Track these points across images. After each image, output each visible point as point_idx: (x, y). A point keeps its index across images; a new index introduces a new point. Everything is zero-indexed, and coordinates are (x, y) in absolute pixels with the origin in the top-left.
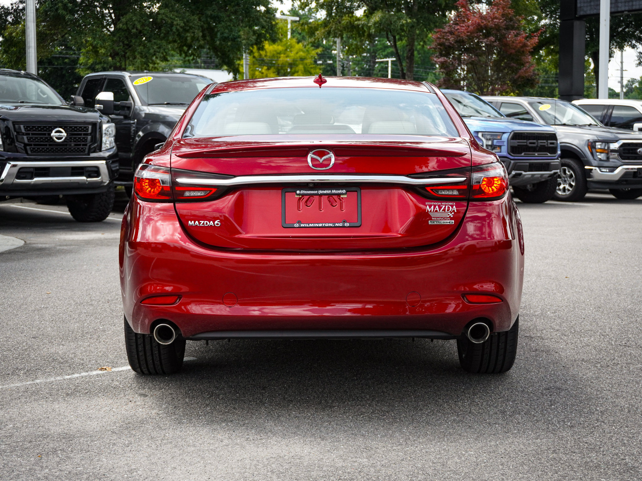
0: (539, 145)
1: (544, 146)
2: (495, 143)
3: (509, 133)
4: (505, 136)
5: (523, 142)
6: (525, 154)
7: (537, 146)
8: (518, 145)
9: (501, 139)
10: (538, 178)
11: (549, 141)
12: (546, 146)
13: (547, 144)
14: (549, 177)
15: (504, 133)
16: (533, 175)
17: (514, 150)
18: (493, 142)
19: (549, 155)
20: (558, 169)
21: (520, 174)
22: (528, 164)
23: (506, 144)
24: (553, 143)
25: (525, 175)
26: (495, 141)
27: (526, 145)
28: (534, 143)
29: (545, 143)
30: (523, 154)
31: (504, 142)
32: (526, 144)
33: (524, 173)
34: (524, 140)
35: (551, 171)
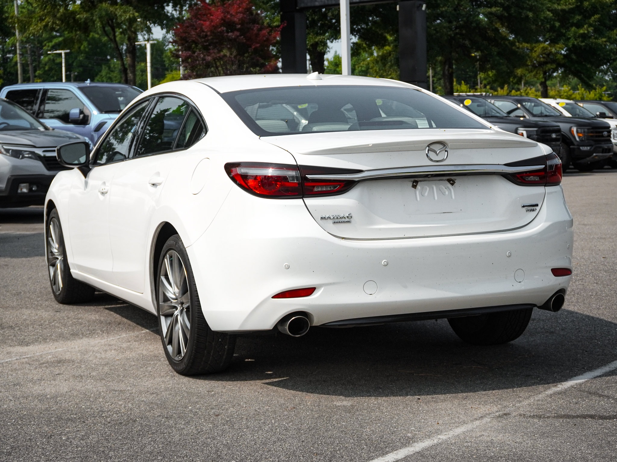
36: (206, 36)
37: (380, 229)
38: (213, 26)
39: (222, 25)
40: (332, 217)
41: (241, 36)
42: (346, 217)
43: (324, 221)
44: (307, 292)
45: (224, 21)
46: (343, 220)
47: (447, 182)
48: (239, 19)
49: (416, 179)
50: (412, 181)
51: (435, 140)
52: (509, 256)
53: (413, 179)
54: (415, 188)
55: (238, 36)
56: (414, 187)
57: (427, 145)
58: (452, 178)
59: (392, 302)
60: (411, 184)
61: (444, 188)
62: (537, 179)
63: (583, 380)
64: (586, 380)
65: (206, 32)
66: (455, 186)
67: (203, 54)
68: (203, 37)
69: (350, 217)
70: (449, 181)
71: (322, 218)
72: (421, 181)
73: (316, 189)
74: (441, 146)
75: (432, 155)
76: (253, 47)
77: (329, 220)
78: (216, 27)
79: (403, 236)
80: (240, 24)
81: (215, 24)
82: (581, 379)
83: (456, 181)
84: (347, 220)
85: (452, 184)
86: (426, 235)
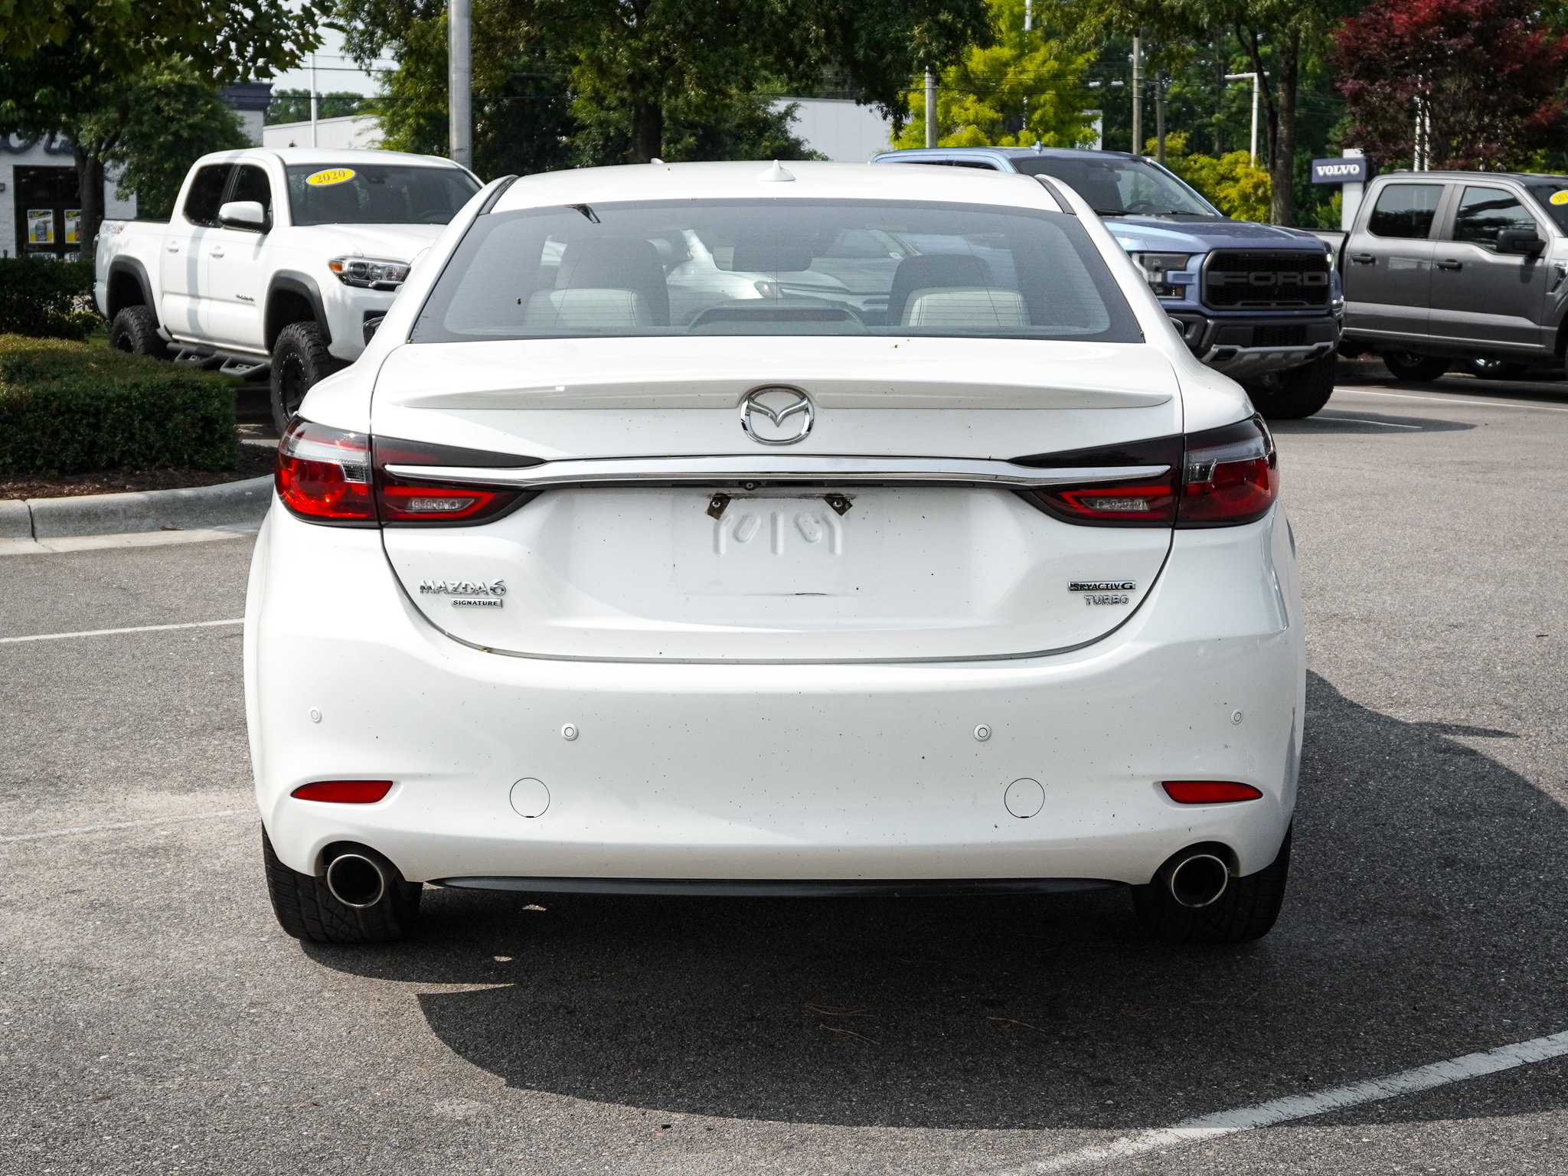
0: (1280, 283)
1: (1294, 284)
2: (1170, 280)
3: (1203, 256)
4: (1194, 264)
5: (1239, 277)
6: (1243, 305)
7: (1276, 284)
8: (1226, 283)
9: (1185, 269)
10: (1278, 360)
11: (1306, 275)
12: (1300, 284)
13: (1302, 280)
14: (1306, 358)
15: (1192, 254)
16: (1264, 355)
17: (1214, 295)
18: (1165, 277)
19: (1307, 306)
20: (1329, 341)
21: (1234, 352)
22: (1251, 328)
23: (1196, 280)
24: (1317, 279)
25: (1244, 354)
26: (1170, 273)
27: (1248, 284)
28: (1267, 279)
29: (1295, 277)
30: (1238, 305)
31: (1192, 275)
32: (1245, 280)
33: (1240, 349)
34: (1242, 270)
35: (1311, 344)
36: (1402, 44)
37: (586, 632)
38: (1417, 24)
39: (1439, 21)
40: (450, 588)
41: (1476, 45)
42: (489, 591)
43: (430, 595)
44: (370, 791)
45: (1444, 12)
46: (483, 598)
47: (824, 503)
48: (1477, 7)
49: (725, 491)
50: (709, 496)
51: (762, 381)
52: (986, 739)
53: (713, 491)
54: (718, 518)
55: (1470, 47)
56: (715, 512)
57: (737, 395)
58: (844, 492)
59: (591, 845)
60: (706, 503)
61: (812, 520)
62: (1141, 506)
63: (1221, 1131)
64: (1234, 1130)
65: (1401, 37)
66: (846, 518)
67: (1390, 87)
68: (1393, 49)
69: (499, 589)
70: (830, 499)
71: (423, 588)
72: (738, 497)
73: (416, 505)
74: (792, 399)
75: (762, 425)
76: (1507, 71)
77: (443, 594)
78: (1421, 26)
79: (657, 656)
80: (1478, 19)
81: (1421, 20)
82: (1218, 1125)
83: (852, 502)
84: (493, 598)
85: (841, 511)
86: (728, 657)
